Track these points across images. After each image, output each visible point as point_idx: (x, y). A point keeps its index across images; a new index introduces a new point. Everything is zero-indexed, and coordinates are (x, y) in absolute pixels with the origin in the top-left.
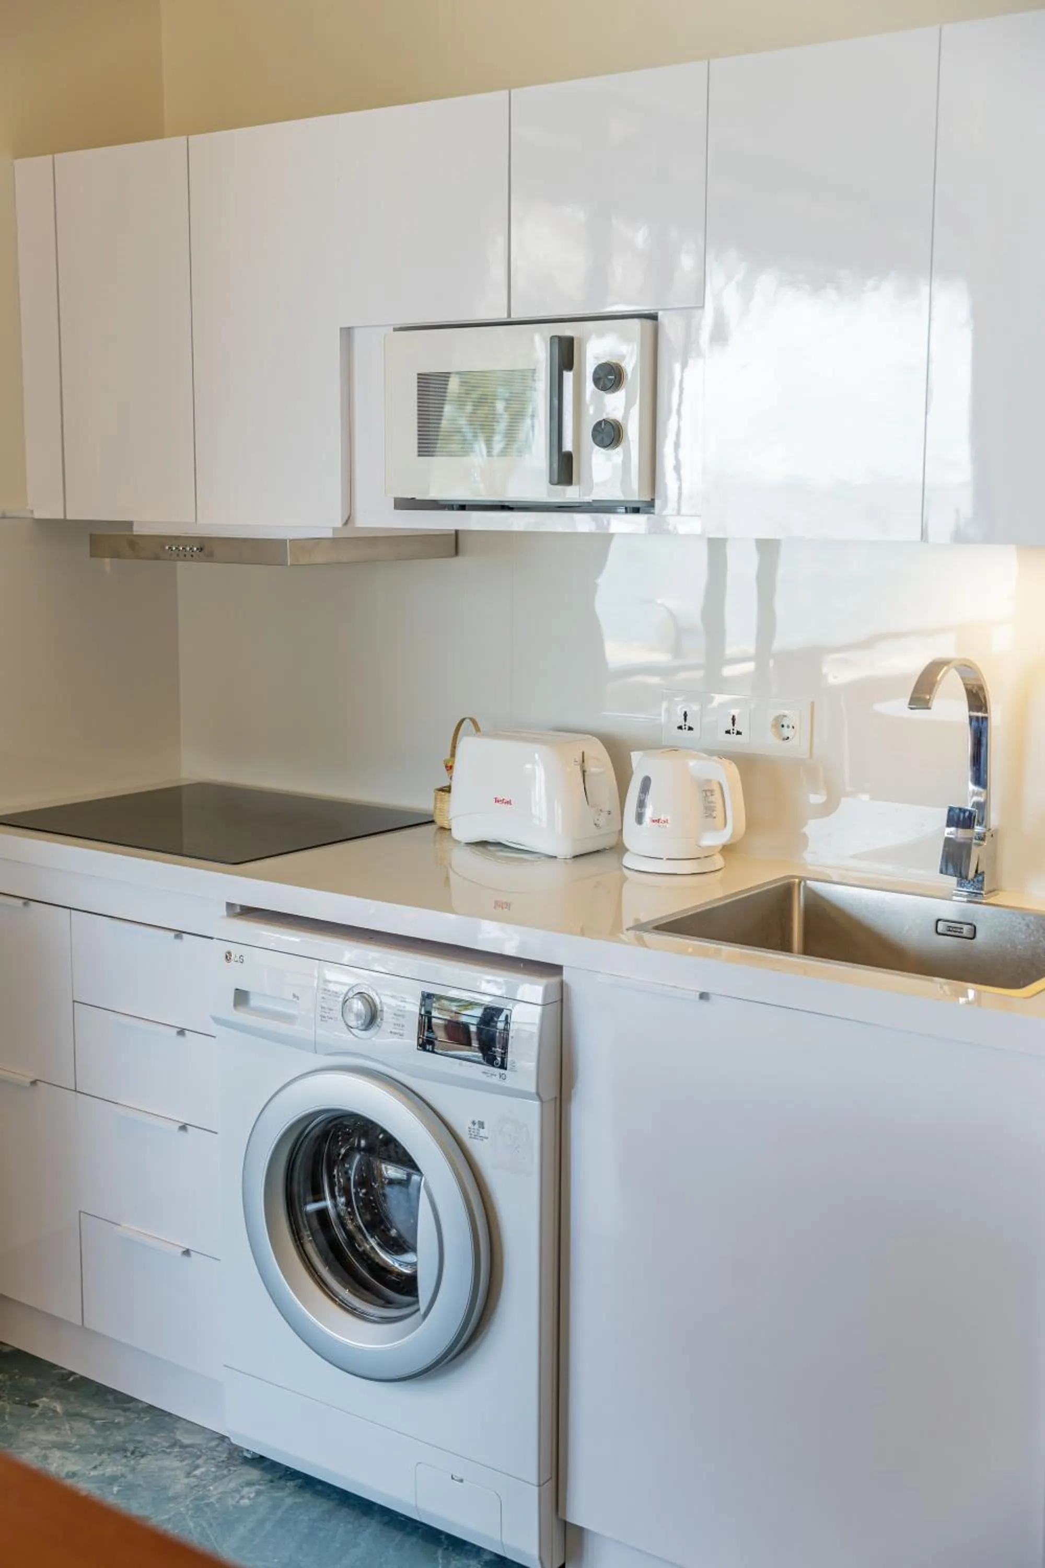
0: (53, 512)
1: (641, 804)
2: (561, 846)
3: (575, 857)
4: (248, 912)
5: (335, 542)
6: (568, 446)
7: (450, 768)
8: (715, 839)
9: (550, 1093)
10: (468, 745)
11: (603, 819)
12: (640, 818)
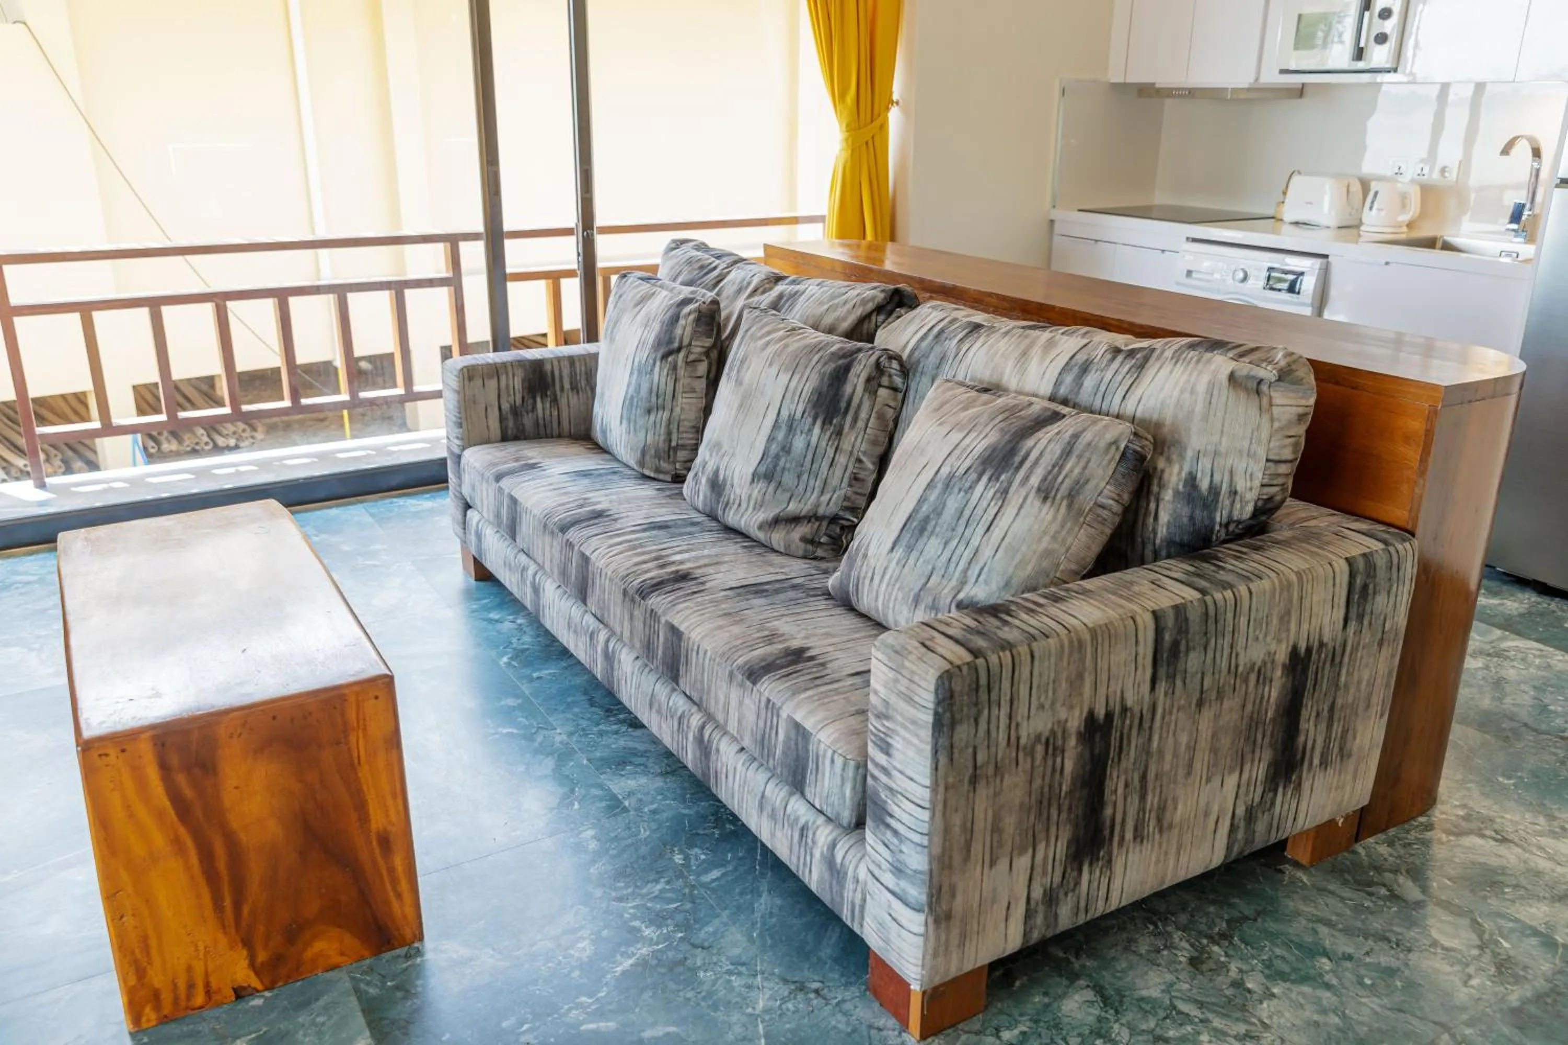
0: (1120, 80)
1: (1373, 202)
2: (1333, 223)
3: (1339, 227)
4: (1195, 240)
5: (1248, 90)
6: (1362, 44)
7: (1285, 193)
8: (1405, 218)
9: (1317, 304)
10: (1296, 179)
11: (1354, 212)
12: (1371, 208)
